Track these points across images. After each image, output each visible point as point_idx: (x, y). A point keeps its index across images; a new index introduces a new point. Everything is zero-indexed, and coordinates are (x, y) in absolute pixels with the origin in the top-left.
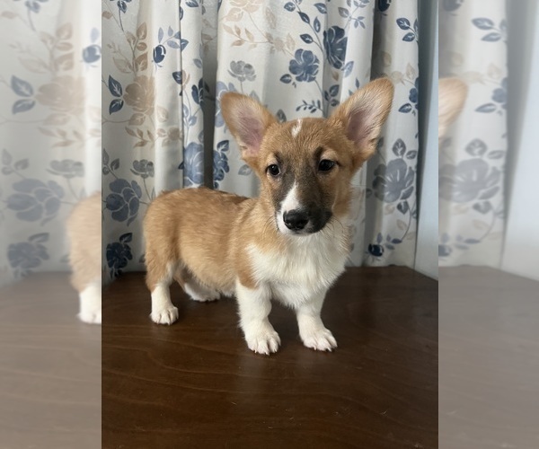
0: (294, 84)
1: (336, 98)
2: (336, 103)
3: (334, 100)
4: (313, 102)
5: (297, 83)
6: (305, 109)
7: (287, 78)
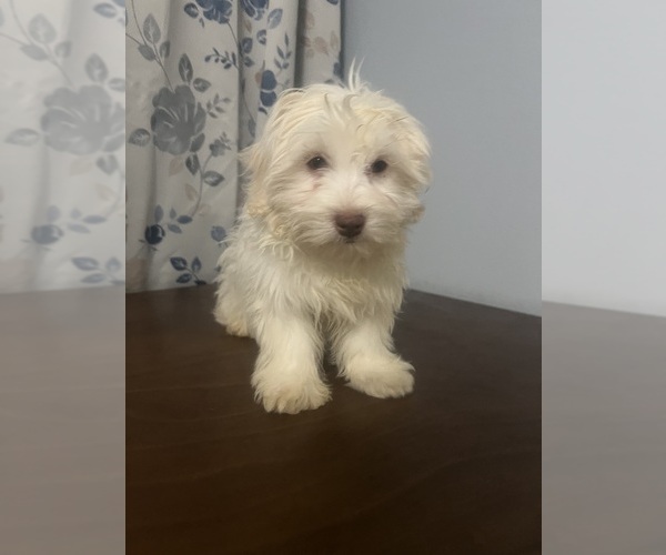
0: (201, 20)
1: (250, 55)
2: (250, 63)
3: (248, 59)
4: (227, 53)
5: (205, 19)
6: (217, 61)
7: (192, 9)
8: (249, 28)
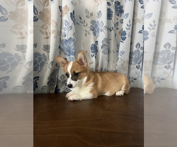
1: (118, 27)
4: (111, 27)
8: (118, 19)
